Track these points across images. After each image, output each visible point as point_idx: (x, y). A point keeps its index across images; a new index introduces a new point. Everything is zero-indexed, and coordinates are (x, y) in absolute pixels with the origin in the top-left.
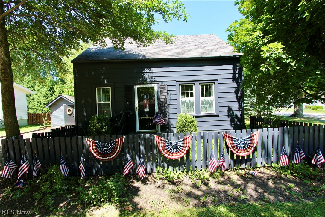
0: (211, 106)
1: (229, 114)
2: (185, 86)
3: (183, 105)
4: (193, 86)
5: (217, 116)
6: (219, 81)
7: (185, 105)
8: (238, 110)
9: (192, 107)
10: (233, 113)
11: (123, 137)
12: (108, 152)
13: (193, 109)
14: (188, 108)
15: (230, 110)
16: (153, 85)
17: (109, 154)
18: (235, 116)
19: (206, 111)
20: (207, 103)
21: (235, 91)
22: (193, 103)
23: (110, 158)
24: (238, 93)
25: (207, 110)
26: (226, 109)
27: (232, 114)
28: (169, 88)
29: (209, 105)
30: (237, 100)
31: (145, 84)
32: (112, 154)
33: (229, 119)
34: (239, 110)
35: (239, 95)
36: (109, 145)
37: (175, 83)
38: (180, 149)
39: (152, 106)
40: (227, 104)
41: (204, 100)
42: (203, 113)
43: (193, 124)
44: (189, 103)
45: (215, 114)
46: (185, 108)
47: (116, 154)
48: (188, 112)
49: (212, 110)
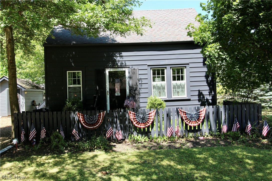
0: (183, 90)
1: (200, 98)
2: (157, 70)
3: (155, 89)
4: (164, 69)
5: (189, 100)
6: (191, 65)
7: (156, 89)
8: (208, 94)
9: (164, 91)
10: (204, 97)
11: (104, 111)
12: (93, 122)
13: (165, 93)
14: (160, 93)
15: (200, 94)
16: (124, 69)
17: (94, 124)
18: (205, 100)
19: (178, 96)
20: (179, 87)
21: (206, 75)
22: (165, 87)
23: (95, 127)
24: (209, 77)
25: (179, 94)
26: (197, 93)
27: (202, 98)
28: (141, 72)
29: (181, 89)
30: (207, 84)
31: (117, 68)
32: (96, 124)
33: (200, 103)
34: (210, 95)
35: (210, 79)
36: (94, 118)
37: (146, 67)
38: (146, 120)
39: (123, 91)
40: (198, 88)
41: (175, 84)
42: (174, 97)
43: (162, 106)
44: (160, 87)
45: (187, 98)
46: (157, 92)
47: (99, 124)
48: (160, 96)
49: (184, 94)
